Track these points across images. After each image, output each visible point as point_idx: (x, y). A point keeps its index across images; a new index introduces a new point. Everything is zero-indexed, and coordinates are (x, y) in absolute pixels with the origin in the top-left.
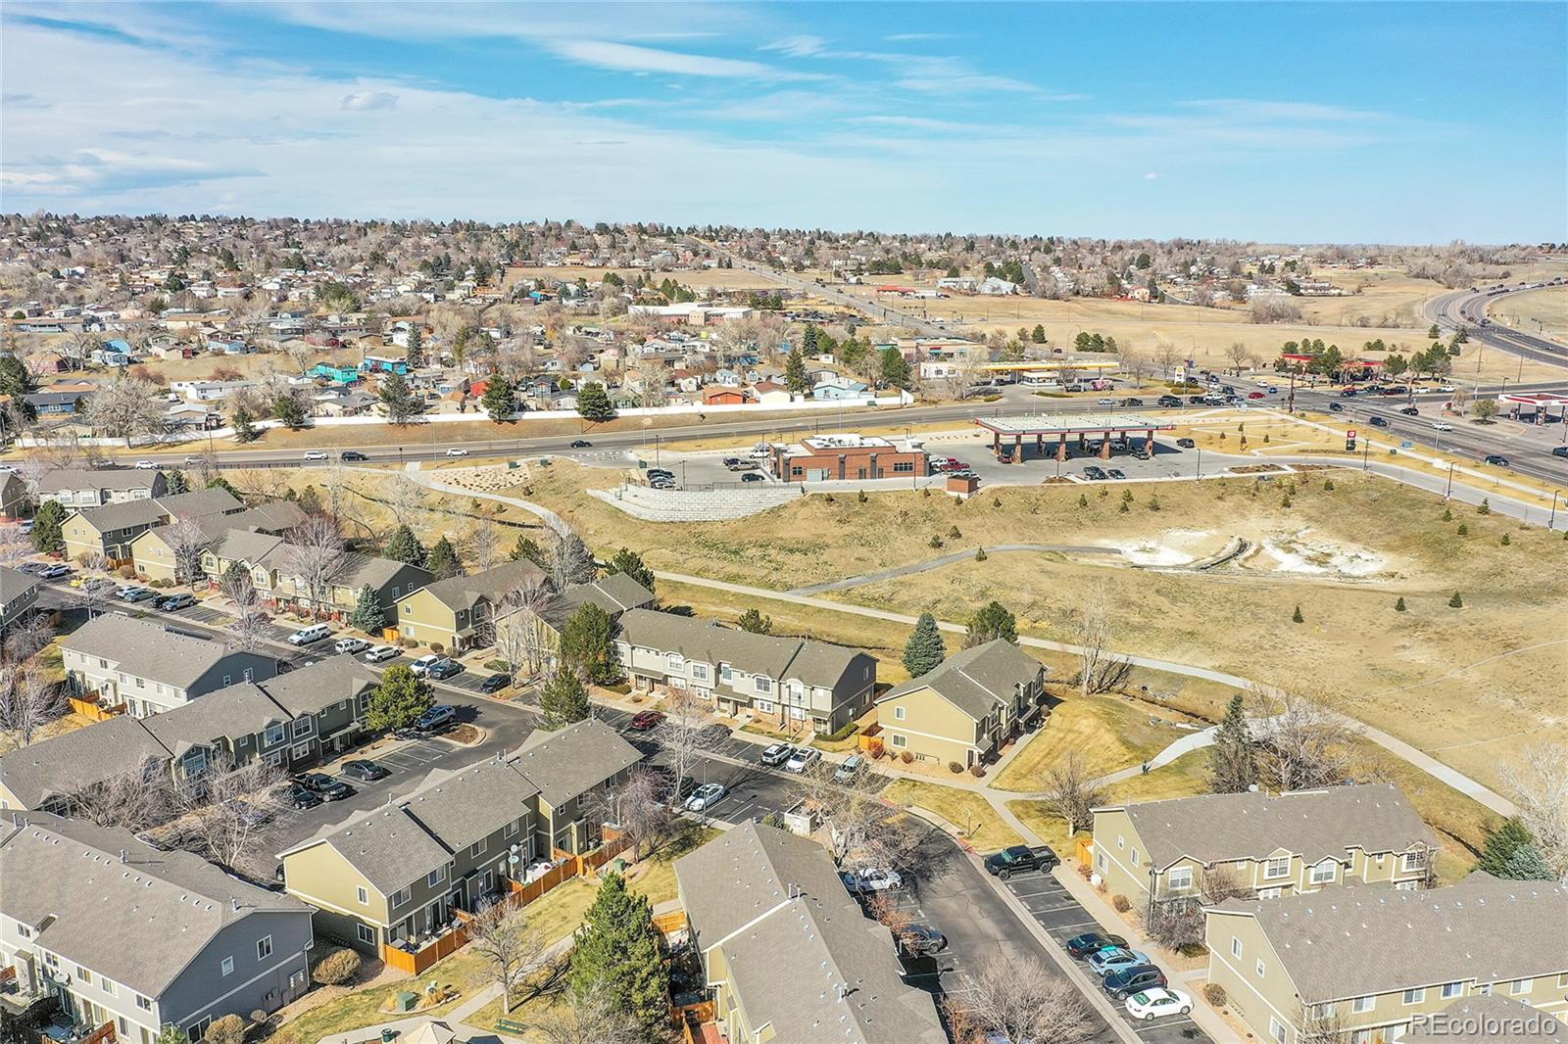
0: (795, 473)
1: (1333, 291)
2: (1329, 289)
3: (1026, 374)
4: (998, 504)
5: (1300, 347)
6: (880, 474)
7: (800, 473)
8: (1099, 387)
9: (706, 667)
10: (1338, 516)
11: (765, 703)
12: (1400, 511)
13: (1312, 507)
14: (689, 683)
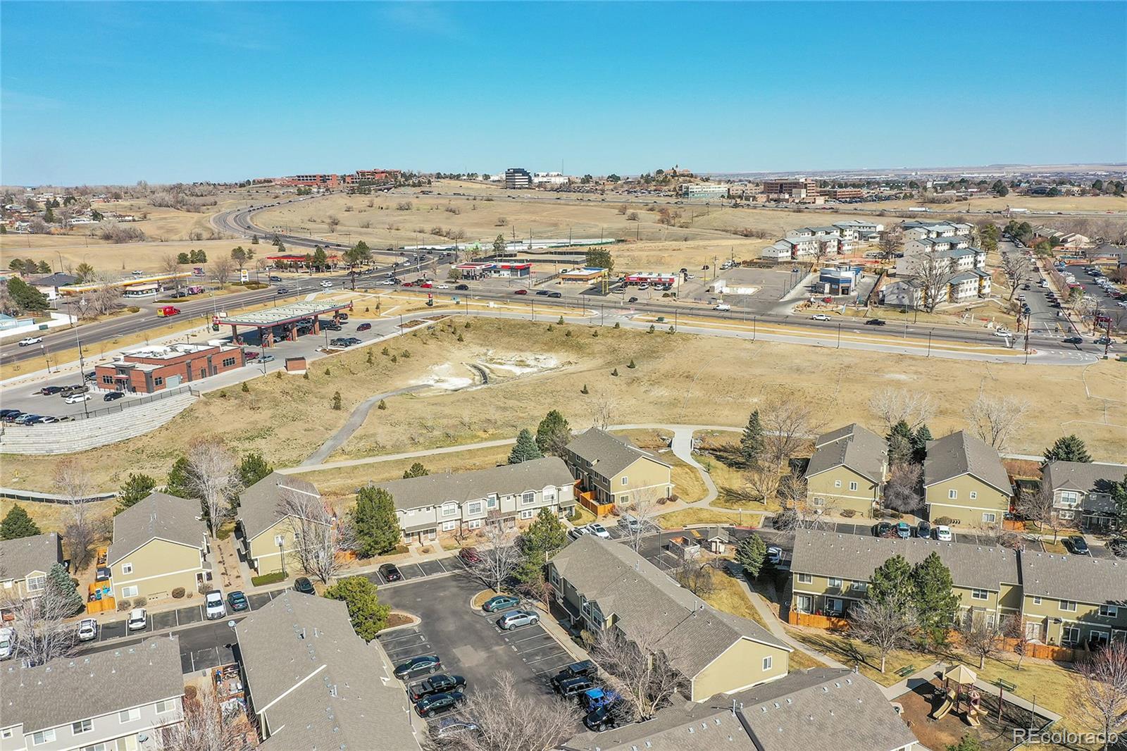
0: (157, 383)
1: (127, 218)
2: (125, 216)
3: (128, 288)
4: (327, 373)
5: (190, 256)
6: (214, 371)
7: (161, 382)
8: (196, 291)
9: (481, 501)
10: (494, 340)
11: (527, 512)
12: (522, 331)
13: (474, 339)
14: (464, 521)
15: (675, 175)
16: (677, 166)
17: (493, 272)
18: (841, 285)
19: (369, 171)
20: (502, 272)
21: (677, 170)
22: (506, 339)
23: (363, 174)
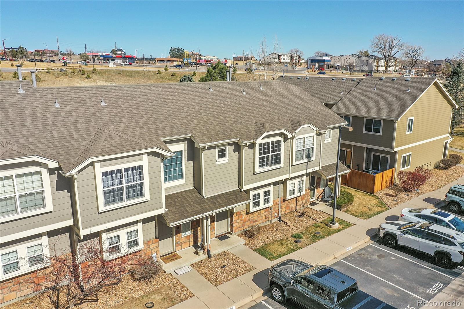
9: (145, 162)
10: (116, 79)
11: (261, 192)
12: (137, 74)
13: (99, 78)
14: (83, 232)
15: (193, 54)
16: (193, 51)
17: (110, 60)
18: (326, 63)
19: (41, 50)
20: (116, 60)
21: (194, 52)
22: (126, 78)
23: (38, 51)
